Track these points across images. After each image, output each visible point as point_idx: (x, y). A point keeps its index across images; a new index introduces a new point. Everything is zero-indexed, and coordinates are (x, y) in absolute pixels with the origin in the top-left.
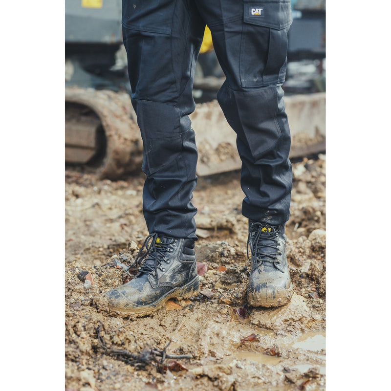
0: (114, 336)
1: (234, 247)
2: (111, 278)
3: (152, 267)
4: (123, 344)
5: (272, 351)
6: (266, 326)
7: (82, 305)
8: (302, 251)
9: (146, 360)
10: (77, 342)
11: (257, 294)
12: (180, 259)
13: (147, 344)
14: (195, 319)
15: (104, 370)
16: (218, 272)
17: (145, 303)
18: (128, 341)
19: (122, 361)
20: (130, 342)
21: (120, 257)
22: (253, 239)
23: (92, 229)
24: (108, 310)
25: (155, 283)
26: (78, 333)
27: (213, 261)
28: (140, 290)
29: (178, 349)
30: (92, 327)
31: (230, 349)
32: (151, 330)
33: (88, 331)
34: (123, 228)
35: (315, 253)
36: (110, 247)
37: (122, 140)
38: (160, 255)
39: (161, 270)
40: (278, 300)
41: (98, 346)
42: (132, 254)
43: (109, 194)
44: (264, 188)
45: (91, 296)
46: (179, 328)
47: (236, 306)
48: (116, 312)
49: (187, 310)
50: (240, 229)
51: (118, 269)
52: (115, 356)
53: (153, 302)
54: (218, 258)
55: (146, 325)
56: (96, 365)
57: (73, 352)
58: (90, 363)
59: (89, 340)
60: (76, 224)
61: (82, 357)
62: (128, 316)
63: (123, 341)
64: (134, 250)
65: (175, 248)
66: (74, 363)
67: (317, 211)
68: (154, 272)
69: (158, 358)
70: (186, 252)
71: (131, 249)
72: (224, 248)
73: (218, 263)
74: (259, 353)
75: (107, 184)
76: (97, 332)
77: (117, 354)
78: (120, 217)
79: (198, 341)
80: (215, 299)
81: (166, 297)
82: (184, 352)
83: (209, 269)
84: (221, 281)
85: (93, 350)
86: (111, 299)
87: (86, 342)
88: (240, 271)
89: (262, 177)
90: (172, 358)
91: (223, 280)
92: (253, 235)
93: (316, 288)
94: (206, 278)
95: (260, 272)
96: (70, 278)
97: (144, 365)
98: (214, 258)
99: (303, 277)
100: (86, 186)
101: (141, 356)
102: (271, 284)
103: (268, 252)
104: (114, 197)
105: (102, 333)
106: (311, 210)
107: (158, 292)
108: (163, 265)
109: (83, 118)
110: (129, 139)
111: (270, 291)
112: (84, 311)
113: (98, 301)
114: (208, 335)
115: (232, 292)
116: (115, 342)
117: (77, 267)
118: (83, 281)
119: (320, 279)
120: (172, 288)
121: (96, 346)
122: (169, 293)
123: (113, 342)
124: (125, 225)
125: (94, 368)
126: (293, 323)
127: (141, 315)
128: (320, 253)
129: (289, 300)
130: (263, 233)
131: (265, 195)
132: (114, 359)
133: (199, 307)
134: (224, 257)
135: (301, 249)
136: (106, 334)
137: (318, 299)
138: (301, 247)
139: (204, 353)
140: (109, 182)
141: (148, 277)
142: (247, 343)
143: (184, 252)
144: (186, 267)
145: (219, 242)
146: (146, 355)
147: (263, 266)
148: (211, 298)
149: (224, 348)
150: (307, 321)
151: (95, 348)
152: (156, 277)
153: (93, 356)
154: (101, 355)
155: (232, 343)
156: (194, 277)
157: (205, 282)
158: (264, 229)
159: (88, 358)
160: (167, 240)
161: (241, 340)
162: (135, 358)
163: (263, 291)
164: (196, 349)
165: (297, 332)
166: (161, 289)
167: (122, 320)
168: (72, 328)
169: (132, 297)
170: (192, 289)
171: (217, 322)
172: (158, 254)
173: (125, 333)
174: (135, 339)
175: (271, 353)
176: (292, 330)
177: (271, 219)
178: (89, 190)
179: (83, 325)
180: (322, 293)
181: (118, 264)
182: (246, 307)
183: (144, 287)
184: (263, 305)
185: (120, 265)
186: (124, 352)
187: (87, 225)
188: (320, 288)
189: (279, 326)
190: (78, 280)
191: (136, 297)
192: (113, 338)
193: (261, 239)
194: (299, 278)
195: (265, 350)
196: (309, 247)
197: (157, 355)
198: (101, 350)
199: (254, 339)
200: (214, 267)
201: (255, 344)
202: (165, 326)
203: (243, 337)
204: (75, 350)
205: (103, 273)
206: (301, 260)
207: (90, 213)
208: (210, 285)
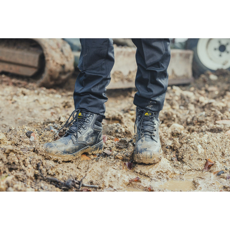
0: (49, 169)
1: (124, 128)
2: (47, 137)
3: (74, 131)
4: (54, 175)
5: (148, 188)
6: (145, 174)
7: (28, 150)
8: (166, 134)
9: (70, 185)
10: (25, 170)
11: (140, 155)
12: (93, 127)
13: (71, 175)
14: (100, 166)
15: (42, 189)
16: (114, 142)
17: (68, 152)
18: (58, 173)
19: (54, 185)
20: (59, 174)
21: (54, 125)
22: (139, 120)
23: (33, 114)
24: (45, 155)
25: (76, 141)
26: (26, 165)
27: (110, 135)
28: (66, 144)
29: (89, 182)
30: (35, 163)
31: (122, 186)
32: (71, 170)
33: (32, 165)
34: (52, 115)
35: (174, 137)
36: (45, 123)
37: (55, 64)
38: (80, 123)
39: (80, 133)
40: (154, 159)
41: (38, 175)
42: (61, 125)
43: (44, 96)
44: (150, 86)
45: (34, 146)
46: (89, 170)
47: (125, 161)
48: (49, 157)
49: (94, 161)
50: (126, 121)
51: (52, 132)
52: (49, 181)
53: (74, 153)
54: (114, 133)
55: (68, 167)
56: (36, 186)
57: (22, 176)
58: (33, 184)
59: (32, 170)
60: (23, 110)
61: (28, 180)
62: (57, 159)
63: (54, 173)
64: (62, 122)
65: (90, 120)
66: (23, 183)
67: (174, 114)
68: (76, 134)
69: (77, 185)
70: (97, 124)
71: (60, 122)
72: (118, 128)
73: (114, 136)
74: (140, 189)
75: (43, 90)
76: (38, 166)
77: (51, 180)
78: (51, 108)
79: (101, 179)
80: (112, 156)
81: (82, 151)
82: (93, 184)
83: (108, 139)
84: (116, 146)
85: (35, 177)
86: (47, 148)
87: (31, 171)
88: (128, 141)
89: (149, 79)
90: (86, 186)
91: (117, 146)
92: (139, 118)
93: (176, 156)
94: (106, 144)
95: (142, 141)
96: (21, 134)
97: (68, 188)
98: (112, 133)
99: (168, 148)
100: (31, 90)
101: (66, 183)
102: (150, 149)
103: (148, 128)
104: (47, 98)
105: (41, 167)
106: (170, 114)
107: (77, 147)
108: (82, 130)
109: (32, 49)
110: (59, 64)
111: (149, 154)
112: (30, 154)
113: (38, 149)
114: (109, 176)
115: (124, 152)
116: (49, 173)
117: (26, 129)
118: (29, 137)
119: (179, 150)
120: (86, 146)
121: (37, 174)
122: (84, 149)
123: (48, 174)
124: (54, 113)
125: (35, 188)
126: (162, 174)
127: (65, 160)
128: (177, 137)
129: (160, 160)
130: (145, 116)
131: (150, 90)
132: (48, 183)
133: (102, 159)
134: (118, 133)
135: (165, 134)
136: (43, 168)
137: (177, 161)
138: (165, 132)
139: (105, 186)
140: (44, 89)
141: (72, 137)
142: (133, 183)
143: (96, 123)
144: (96, 133)
145: (115, 124)
146: (70, 182)
147: (144, 138)
148: (110, 155)
149: (118, 184)
150: (170, 174)
151: (36, 176)
152: (76, 137)
153: (35, 181)
154: (39, 180)
155: (124, 182)
156: (101, 141)
157: (106, 146)
158: (147, 114)
159: (31, 181)
160: (86, 114)
161: (129, 181)
162: (62, 184)
163: (144, 153)
164: (101, 183)
165: (164, 180)
166: (79, 145)
167: (53, 162)
168: (22, 161)
169: (61, 148)
170: (99, 148)
171: (114, 168)
172: (79, 123)
173: (56, 168)
174: (62, 173)
175: (148, 190)
176: (161, 178)
177: (152, 107)
178: (32, 92)
179: (29, 160)
180: (180, 158)
181: (52, 129)
182: (132, 162)
183: (68, 143)
184: (144, 162)
185: (53, 130)
186: (55, 179)
187: (30, 112)
188: (178, 155)
189: (153, 175)
190: (26, 136)
191: (63, 149)
192: (48, 171)
193: (145, 120)
194: (165, 148)
195: (145, 188)
196: (170, 133)
197: (77, 183)
198: (40, 177)
199: (138, 180)
200: (112, 138)
201: (138, 183)
202: (80, 169)
203: (131, 179)
204: (23, 175)
205: (42, 134)
206: (165, 140)
207: (32, 105)
208: (109, 148)
